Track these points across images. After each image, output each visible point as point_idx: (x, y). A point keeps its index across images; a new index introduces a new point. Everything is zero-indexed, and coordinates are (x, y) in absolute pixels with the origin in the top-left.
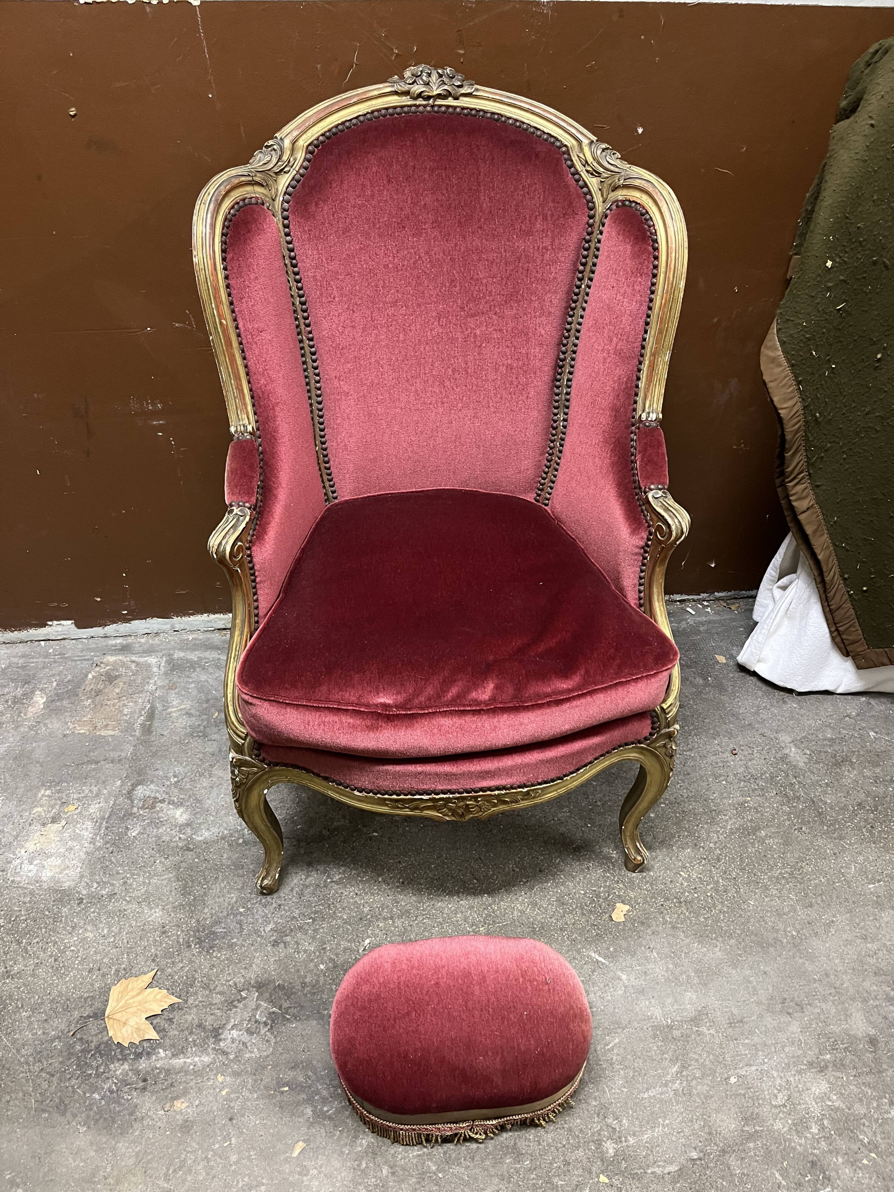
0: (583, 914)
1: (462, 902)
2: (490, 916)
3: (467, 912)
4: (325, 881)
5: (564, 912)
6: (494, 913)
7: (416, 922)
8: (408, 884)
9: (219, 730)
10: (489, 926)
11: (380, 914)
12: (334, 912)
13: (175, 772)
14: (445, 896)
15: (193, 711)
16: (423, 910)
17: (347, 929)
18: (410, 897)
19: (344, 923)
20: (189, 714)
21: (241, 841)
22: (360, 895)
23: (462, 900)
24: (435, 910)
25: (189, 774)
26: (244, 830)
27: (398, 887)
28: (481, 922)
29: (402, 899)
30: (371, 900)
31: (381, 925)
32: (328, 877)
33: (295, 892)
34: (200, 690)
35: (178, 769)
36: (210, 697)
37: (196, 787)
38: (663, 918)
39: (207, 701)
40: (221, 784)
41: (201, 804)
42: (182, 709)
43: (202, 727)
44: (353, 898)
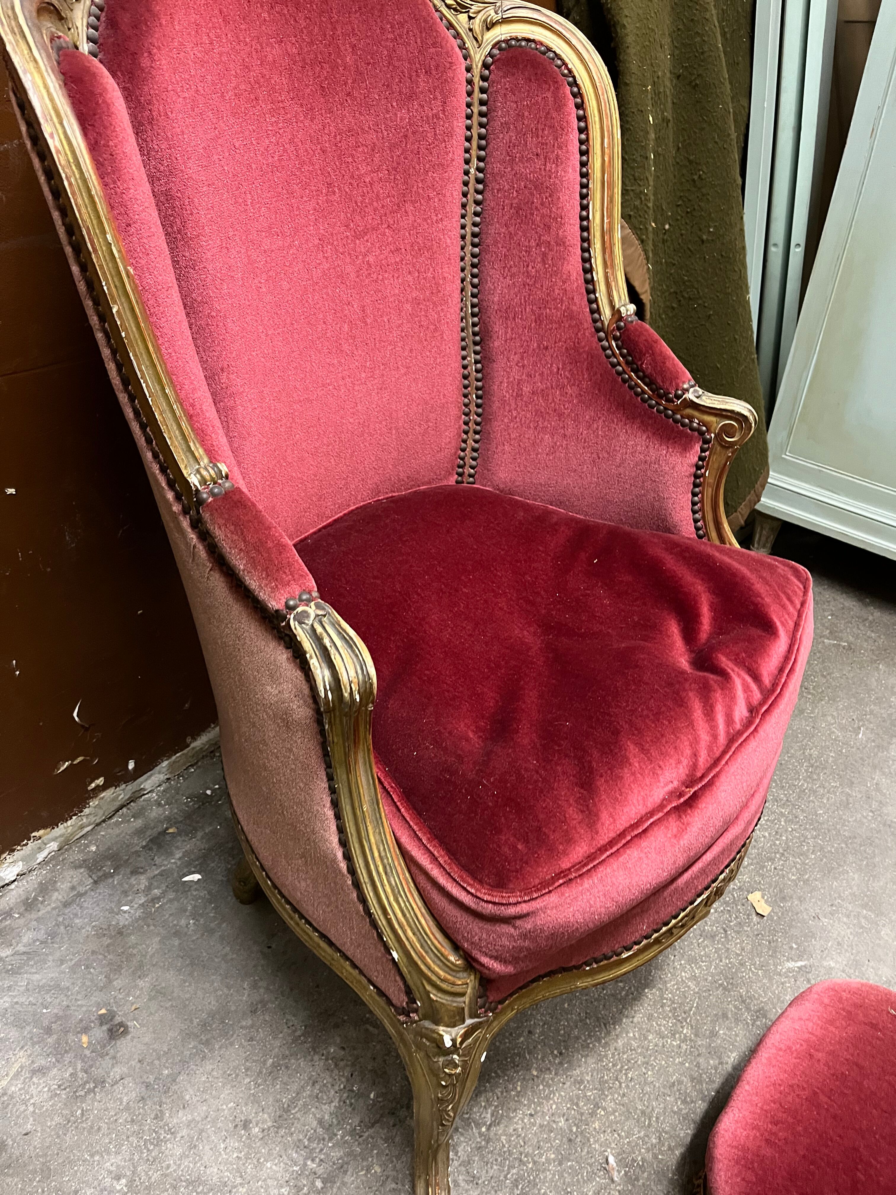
0: (738, 932)
1: (635, 1020)
2: (675, 1009)
3: (652, 1025)
4: (481, 1134)
5: (723, 944)
6: (673, 1003)
7: (623, 1085)
8: (567, 1048)
9: (114, 1058)
10: (686, 1021)
11: (582, 1114)
12: (535, 1163)
13: (111, 1172)
14: (615, 1029)
15: (41, 1062)
16: (614, 1065)
17: (570, 1167)
18: (586, 1062)
19: (560, 1164)
20: (41, 1071)
21: (319, 1184)
22: (536, 1113)
23: (633, 1017)
24: (624, 1053)
25: (136, 1157)
26: (305, 1164)
27: (561, 1063)
28: (675, 1024)
29: (582, 1073)
30: (554, 1107)
31: (597, 1125)
32: (478, 1125)
33: (462, 1184)
34: (19, 1023)
35: (112, 1162)
36: (46, 1023)
37: (168, 1167)
38: (789, 879)
39: (48, 1031)
40: (202, 1131)
41: (205, 1183)
42: (17, 1074)
43: (80, 1074)
44: (534, 1125)
